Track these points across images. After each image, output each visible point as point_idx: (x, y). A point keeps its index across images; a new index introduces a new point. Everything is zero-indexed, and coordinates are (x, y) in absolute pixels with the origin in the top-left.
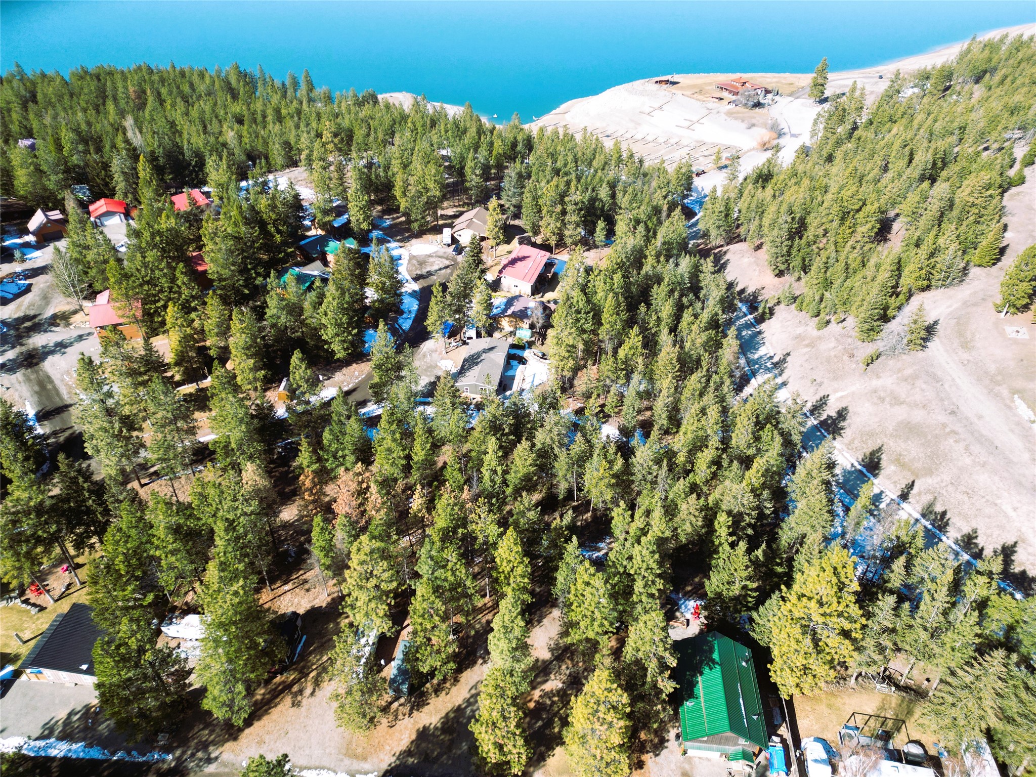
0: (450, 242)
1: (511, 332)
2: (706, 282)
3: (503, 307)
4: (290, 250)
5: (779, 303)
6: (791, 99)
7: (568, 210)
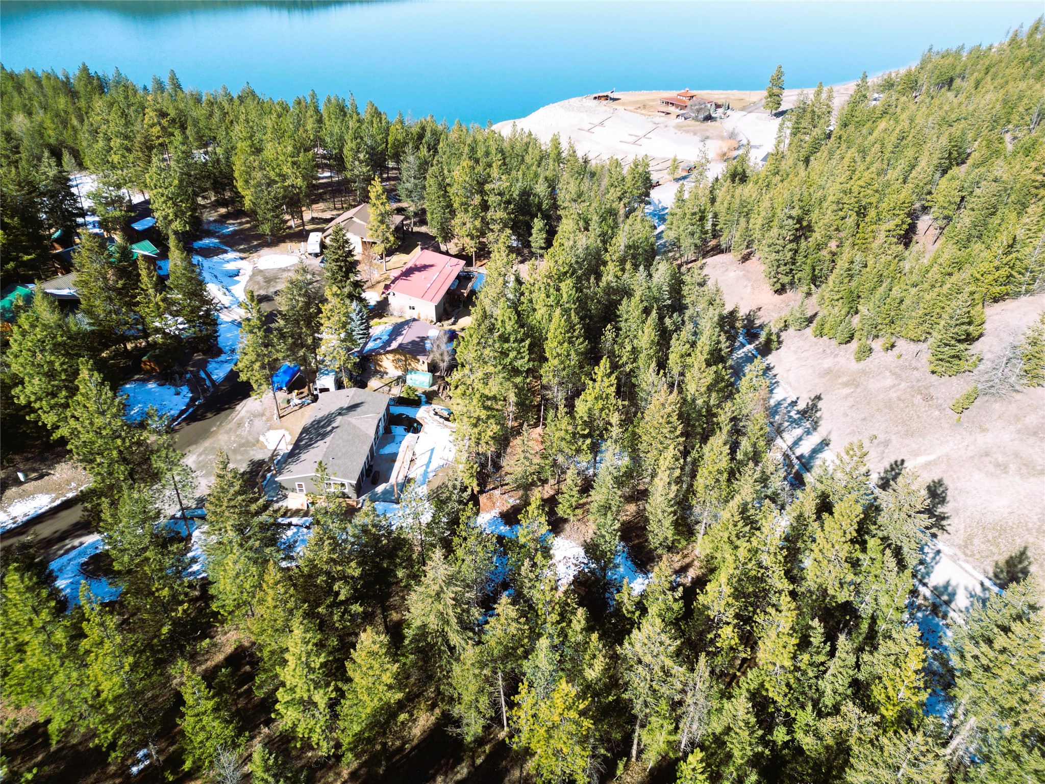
0: (318, 250)
1: (399, 378)
2: (693, 298)
3: (385, 338)
4: (26, 258)
5: (786, 327)
6: (744, 113)
7: (490, 203)
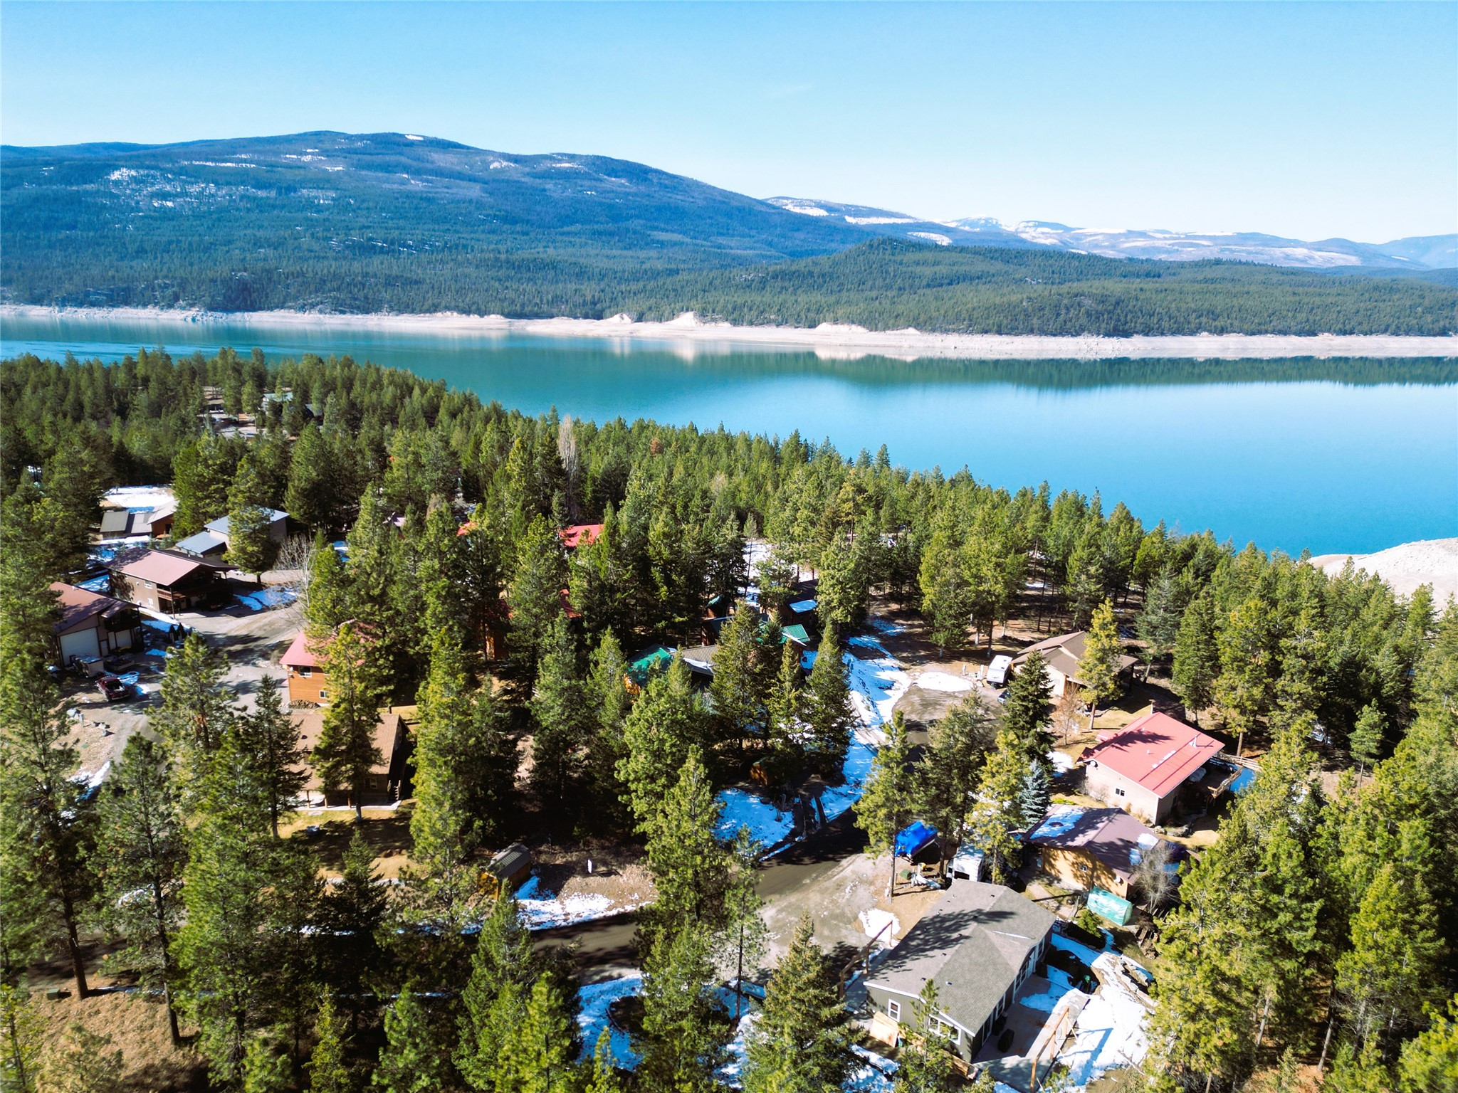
1: (1077, 893)
3: (1069, 825)
7: (1284, 666)
